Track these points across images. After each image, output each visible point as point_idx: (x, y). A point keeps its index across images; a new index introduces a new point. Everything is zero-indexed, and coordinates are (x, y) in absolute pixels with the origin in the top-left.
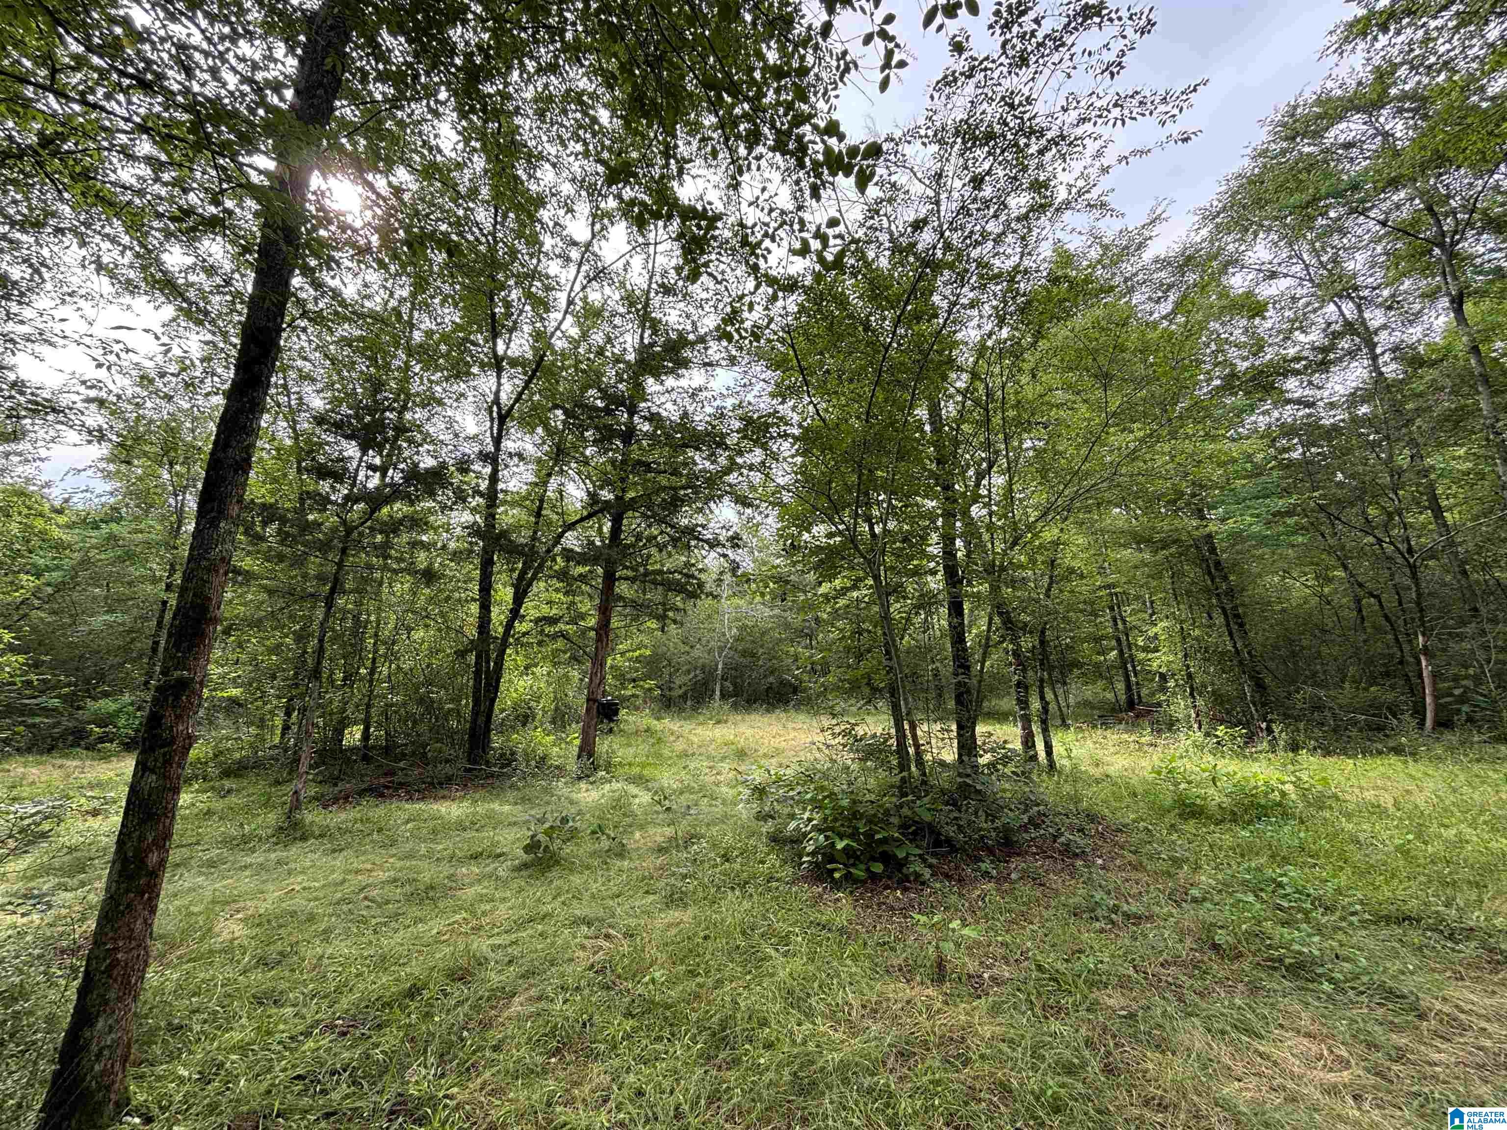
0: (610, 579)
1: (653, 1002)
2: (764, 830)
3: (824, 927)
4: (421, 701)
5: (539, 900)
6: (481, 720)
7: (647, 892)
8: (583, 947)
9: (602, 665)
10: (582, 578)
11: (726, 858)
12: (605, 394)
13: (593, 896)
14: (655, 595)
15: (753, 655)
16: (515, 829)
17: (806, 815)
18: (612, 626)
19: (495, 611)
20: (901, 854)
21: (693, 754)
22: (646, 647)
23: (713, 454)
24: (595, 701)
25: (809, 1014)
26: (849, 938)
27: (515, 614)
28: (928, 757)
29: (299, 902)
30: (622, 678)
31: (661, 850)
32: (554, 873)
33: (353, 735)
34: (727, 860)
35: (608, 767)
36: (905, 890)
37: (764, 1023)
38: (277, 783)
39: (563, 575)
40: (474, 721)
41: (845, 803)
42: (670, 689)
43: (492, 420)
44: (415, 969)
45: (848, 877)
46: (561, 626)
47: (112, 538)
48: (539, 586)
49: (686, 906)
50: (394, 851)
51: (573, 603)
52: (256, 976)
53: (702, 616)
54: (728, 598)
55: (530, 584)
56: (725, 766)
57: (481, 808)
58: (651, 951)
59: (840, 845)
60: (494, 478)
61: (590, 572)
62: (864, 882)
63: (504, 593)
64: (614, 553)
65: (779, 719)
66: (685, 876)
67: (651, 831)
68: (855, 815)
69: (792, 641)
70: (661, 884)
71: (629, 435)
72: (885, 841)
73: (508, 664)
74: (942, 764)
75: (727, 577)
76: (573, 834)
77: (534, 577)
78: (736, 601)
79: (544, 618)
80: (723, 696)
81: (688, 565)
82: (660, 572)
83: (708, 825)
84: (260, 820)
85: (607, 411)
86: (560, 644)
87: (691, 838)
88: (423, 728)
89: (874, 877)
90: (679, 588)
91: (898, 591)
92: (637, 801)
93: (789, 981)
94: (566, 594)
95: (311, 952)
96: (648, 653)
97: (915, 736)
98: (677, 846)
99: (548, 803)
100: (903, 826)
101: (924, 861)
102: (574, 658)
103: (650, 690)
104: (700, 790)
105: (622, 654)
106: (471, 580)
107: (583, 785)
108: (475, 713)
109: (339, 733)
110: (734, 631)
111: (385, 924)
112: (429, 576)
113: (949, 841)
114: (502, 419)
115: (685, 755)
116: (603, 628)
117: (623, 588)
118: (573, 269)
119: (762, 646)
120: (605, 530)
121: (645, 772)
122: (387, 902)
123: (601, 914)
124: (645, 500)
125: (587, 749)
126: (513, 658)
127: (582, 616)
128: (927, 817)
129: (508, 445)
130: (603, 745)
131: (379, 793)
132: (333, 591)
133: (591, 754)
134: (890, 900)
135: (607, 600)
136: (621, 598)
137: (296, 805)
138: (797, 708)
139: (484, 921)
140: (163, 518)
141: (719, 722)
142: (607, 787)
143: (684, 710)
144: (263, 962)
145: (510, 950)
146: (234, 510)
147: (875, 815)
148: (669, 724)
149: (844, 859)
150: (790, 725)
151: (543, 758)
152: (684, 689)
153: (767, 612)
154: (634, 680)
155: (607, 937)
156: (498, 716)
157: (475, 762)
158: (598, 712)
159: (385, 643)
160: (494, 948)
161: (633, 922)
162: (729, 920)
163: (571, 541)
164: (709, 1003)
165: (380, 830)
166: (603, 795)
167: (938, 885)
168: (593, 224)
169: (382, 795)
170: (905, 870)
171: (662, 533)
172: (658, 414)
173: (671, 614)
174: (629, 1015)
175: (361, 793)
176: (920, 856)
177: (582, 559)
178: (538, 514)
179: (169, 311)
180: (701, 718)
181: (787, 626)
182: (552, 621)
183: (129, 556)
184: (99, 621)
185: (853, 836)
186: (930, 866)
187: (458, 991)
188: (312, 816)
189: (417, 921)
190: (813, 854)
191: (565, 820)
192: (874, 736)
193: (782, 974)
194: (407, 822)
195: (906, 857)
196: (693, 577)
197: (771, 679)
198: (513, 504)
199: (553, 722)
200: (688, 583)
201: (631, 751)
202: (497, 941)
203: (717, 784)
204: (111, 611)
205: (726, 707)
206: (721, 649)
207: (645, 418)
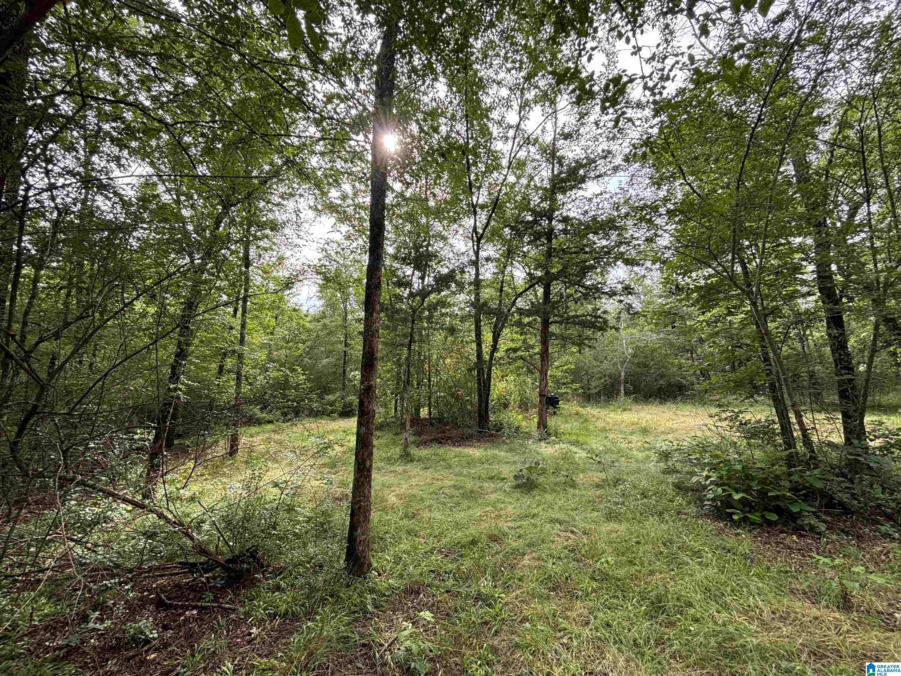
0: (546, 324)
1: (608, 575)
2: (670, 480)
3: (729, 551)
4: (452, 395)
5: (529, 506)
6: (483, 405)
7: (593, 510)
8: (559, 536)
9: (546, 374)
10: (529, 324)
11: (644, 495)
12: (534, 212)
13: (560, 508)
14: (573, 331)
15: (646, 366)
16: (509, 465)
17: (705, 473)
18: (550, 351)
19: (483, 346)
20: (795, 509)
21: (610, 430)
22: (571, 363)
23: (608, 234)
24: (544, 396)
25: (726, 607)
26: (752, 562)
27: (494, 348)
28: (815, 439)
29: (415, 491)
30: (558, 383)
31: (598, 486)
32: (535, 492)
33: (424, 412)
34: (645, 497)
35: (556, 434)
36: (800, 536)
37: (690, 605)
38: (397, 434)
39: (519, 324)
40: (480, 406)
41: (739, 467)
42: (589, 389)
43: (473, 242)
44: (472, 531)
45: (745, 519)
46: (519, 353)
47: (325, 325)
48: (506, 331)
49: (620, 521)
50: (451, 471)
51: (525, 339)
52: (406, 522)
53: (606, 342)
54: (624, 329)
55: (501, 330)
56: (634, 438)
57: (491, 452)
58: (601, 545)
59: (737, 497)
60: (477, 274)
61: (534, 320)
62: (760, 525)
63: (488, 336)
64: (548, 308)
65: (669, 408)
66: (617, 504)
67: (590, 474)
68: (748, 477)
69: (676, 355)
70: (602, 506)
71: (550, 234)
72: (777, 498)
73: (493, 375)
74: (831, 444)
75: (624, 316)
76: (544, 471)
77: (503, 326)
78: (630, 330)
79: (511, 349)
80: (626, 394)
81: (596, 309)
82: (577, 316)
83: (627, 474)
84: (392, 450)
85: (535, 222)
86: (520, 363)
87: (617, 482)
88: (455, 409)
89: (769, 523)
90: (592, 326)
91: (775, 312)
92: (578, 455)
93: (706, 582)
94: (521, 334)
95: (426, 514)
96: (573, 367)
97: (800, 423)
98: (609, 485)
99: (524, 453)
100: (794, 489)
101: (818, 517)
102: (530, 371)
103: (576, 390)
104: (618, 453)
105: (557, 368)
106: (470, 331)
107: (543, 444)
108: (480, 401)
109: (418, 411)
110: (630, 351)
111: (454, 507)
112: (452, 330)
113: (841, 504)
114: (479, 240)
115: (604, 430)
116: (545, 354)
117: (553, 328)
118: (510, 143)
119: (653, 360)
120: (539, 294)
121: (580, 439)
122: (453, 497)
123: (567, 519)
124: (563, 273)
125: (542, 424)
126: (496, 372)
127: (532, 347)
128: (819, 485)
129: (483, 254)
130: (552, 422)
131: (440, 441)
132: (411, 341)
133: (545, 427)
134: (787, 541)
135: (546, 336)
136: (553, 334)
137: (406, 446)
138: (684, 401)
139: (502, 513)
140: (340, 315)
141: (625, 410)
142: (557, 446)
143: (599, 402)
144: (406, 516)
145: (518, 530)
146: (378, 307)
147: (766, 478)
148: (591, 411)
149: (740, 506)
150: (679, 412)
151: (518, 428)
152: (598, 389)
153: (654, 336)
154: (565, 384)
155: (572, 532)
156: (491, 404)
157: (483, 428)
158: (547, 402)
159: (433, 366)
160: (510, 528)
161: (588, 526)
162: (653, 534)
163: (520, 303)
164: (646, 583)
165: (444, 460)
166: (556, 451)
167: (834, 537)
168: (520, 112)
169: (441, 443)
170: (799, 522)
171: (576, 291)
172: (567, 216)
173: (586, 342)
174: (593, 578)
175: (431, 441)
176: (814, 513)
177: (529, 313)
178: (501, 291)
179: (333, 220)
180: (612, 408)
181: (671, 345)
182: (515, 350)
183: (331, 333)
184: (325, 361)
185: (747, 490)
186: (824, 522)
187: (496, 547)
188: (414, 451)
189: (469, 508)
190: (713, 500)
191: (537, 463)
192: (759, 421)
193: (698, 577)
194: (455, 457)
195: (800, 513)
196: (599, 317)
197: (661, 382)
198: (488, 286)
199: (520, 407)
200: (597, 321)
201: (569, 426)
202: (509, 524)
203: (631, 449)
204: (328, 357)
205: (629, 401)
206: (623, 363)
207: (560, 221)
